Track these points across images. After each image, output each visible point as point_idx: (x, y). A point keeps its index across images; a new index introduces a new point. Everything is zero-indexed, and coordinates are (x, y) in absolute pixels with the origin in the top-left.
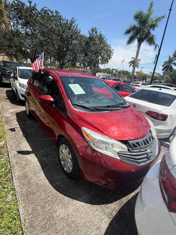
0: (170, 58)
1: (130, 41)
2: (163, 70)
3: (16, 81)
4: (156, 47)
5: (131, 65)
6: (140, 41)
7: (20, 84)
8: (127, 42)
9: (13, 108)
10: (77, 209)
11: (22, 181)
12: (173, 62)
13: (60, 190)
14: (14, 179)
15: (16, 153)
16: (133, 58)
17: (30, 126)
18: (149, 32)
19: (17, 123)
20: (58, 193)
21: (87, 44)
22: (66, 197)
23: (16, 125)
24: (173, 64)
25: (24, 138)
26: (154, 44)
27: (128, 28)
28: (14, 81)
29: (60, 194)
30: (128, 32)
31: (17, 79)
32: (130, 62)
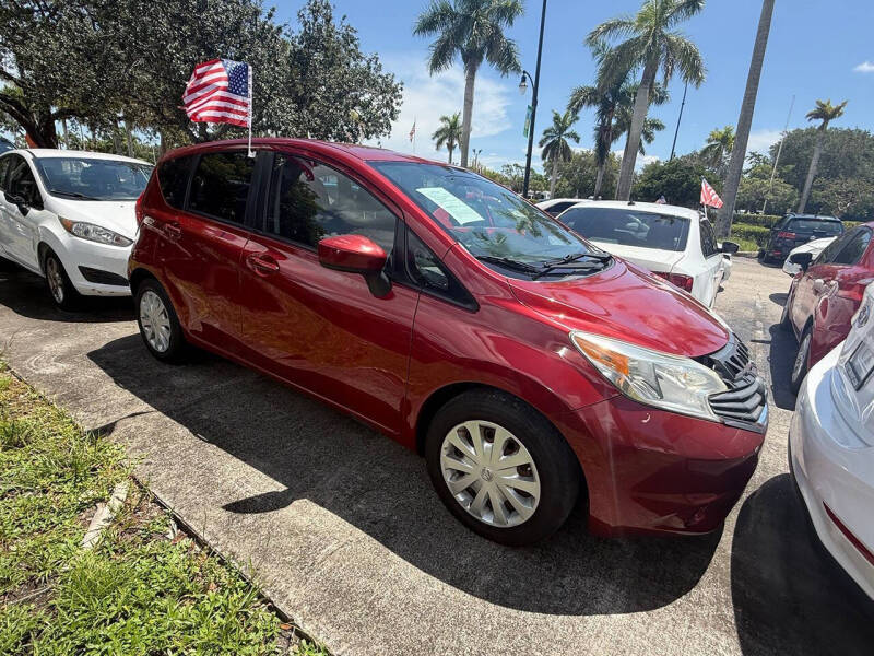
0: (556, 118)
1: (440, 59)
2: (544, 157)
3: (33, 212)
4: (524, 79)
5: (440, 143)
6: (472, 61)
7: (68, 226)
8: (429, 61)
9: (55, 336)
10: (618, 642)
11: (344, 616)
12: (567, 132)
13: (511, 600)
14: (298, 620)
15: (225, 515)
16: (444, 119)
17: (198, 395)
18: (498, 32)
19: (127, 395)
20: (513, 612)
21: (300, 60)
22: (550, 618)
23: (131, 402)
24: (568, 135)
25: (212, 449)
26: (519, 70)
27: (427, 13)
28: (24, 212)
29: (524, 614)
30: (428, 26)
31: (39, 204)
32: (437, 134)
